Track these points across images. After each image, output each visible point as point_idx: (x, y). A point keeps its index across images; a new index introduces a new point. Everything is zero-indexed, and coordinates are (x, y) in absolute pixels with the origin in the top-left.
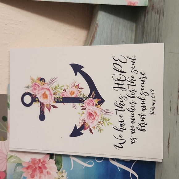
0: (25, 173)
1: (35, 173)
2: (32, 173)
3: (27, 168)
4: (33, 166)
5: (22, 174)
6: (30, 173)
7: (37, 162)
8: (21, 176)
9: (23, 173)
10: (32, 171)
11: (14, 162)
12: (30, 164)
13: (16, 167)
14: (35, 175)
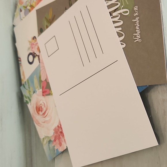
0: (56, 145)
1: (60, 140)
2: (59, 142)
3: (55, 140)
4: (57, 135)
5: (54, 149)
6: (58, 143)
7: (58, 129)
8: (55, 150)
9: (54, 146)
10: (59, 140)
11: (46, 143)
12: (55, 135)
13: (49, 145)
14: (61, 142)
